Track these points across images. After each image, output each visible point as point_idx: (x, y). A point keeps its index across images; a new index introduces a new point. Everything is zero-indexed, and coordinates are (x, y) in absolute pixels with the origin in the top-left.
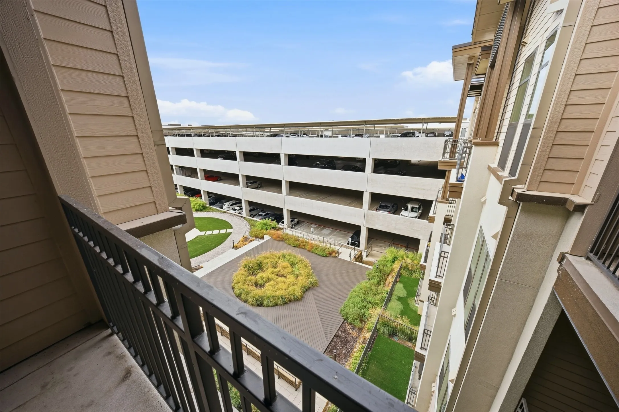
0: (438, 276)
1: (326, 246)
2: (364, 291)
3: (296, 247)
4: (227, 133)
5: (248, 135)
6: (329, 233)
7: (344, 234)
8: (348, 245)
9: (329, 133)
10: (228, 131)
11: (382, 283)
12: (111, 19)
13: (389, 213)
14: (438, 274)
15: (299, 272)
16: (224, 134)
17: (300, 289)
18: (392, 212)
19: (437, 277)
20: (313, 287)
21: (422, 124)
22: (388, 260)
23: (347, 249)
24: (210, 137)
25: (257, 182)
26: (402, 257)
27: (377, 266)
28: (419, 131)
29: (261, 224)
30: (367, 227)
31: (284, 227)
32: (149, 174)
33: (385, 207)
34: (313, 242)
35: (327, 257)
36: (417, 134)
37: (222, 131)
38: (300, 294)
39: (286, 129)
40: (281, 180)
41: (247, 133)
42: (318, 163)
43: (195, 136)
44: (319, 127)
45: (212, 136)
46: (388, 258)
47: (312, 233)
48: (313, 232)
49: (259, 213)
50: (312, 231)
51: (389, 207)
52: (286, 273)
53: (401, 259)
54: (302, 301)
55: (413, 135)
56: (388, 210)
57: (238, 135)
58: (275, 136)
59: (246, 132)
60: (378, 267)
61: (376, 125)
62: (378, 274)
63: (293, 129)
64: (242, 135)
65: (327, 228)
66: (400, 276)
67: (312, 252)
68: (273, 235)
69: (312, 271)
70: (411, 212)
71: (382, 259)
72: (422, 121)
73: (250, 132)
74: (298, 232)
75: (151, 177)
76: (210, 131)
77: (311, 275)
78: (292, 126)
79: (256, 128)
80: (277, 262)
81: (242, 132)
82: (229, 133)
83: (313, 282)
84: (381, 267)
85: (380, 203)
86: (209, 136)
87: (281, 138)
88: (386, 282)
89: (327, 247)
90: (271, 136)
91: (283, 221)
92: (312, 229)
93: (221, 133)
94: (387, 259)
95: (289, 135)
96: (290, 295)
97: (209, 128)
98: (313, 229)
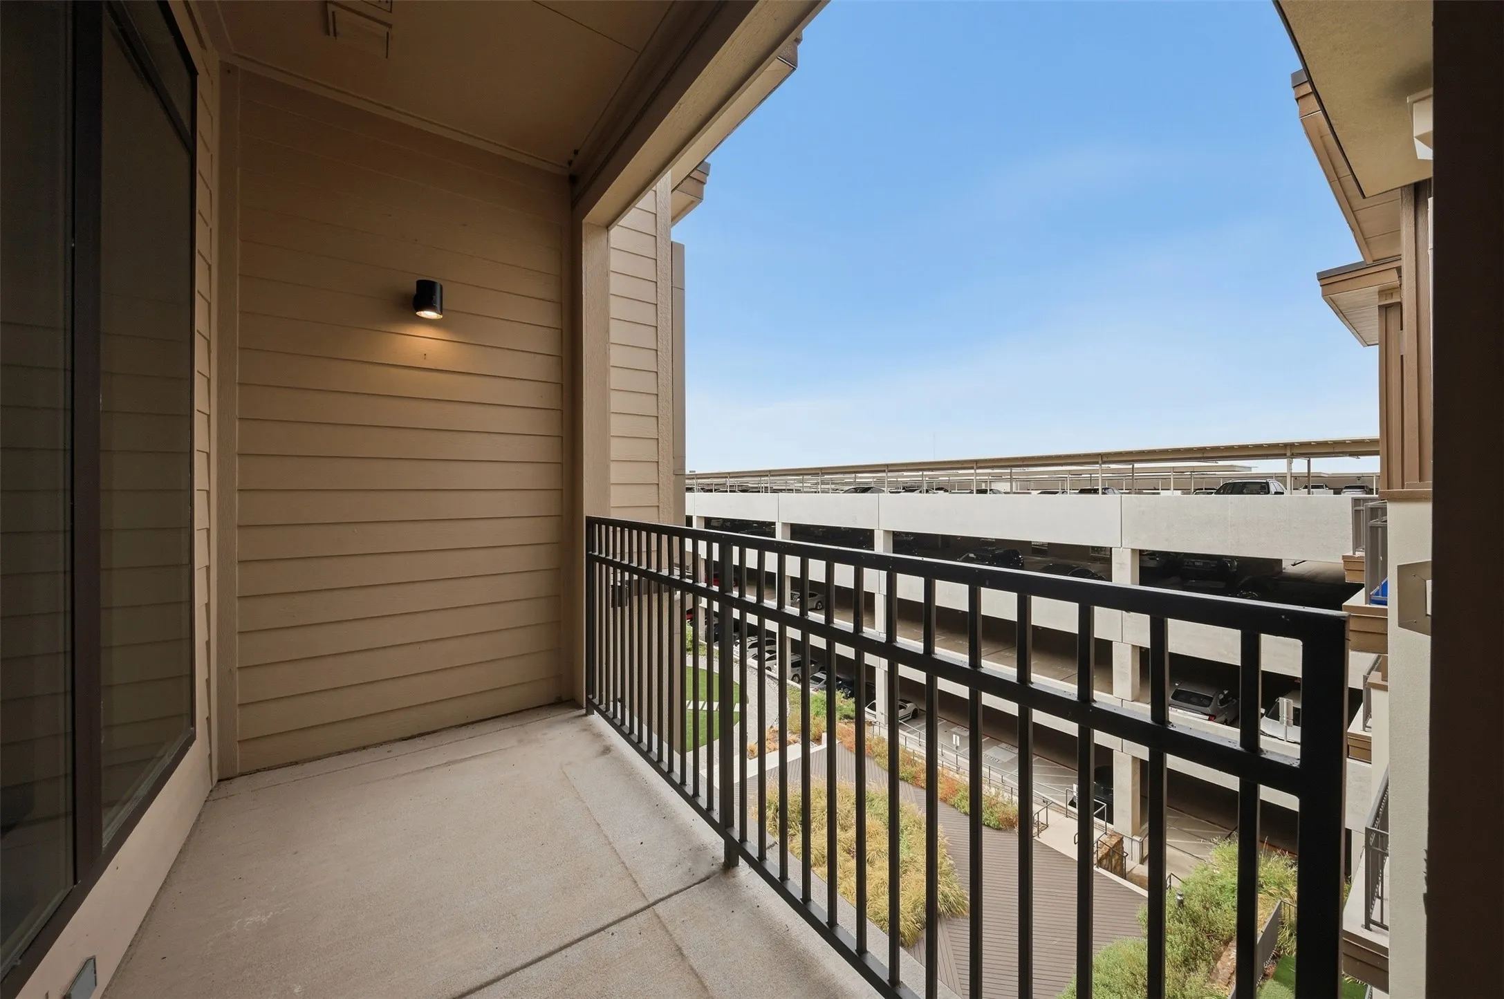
0: (1375, 923)
1: (997, 795)
2: (1128, 975)
3: (907, 781)
4: (762, 485)
5: (805, 490)
6: (1008, 759)
7: (1061, 772)
8: (1070, 808)
9: (1003, 486)
10: (766, 481)
11: (1203, 966)
12: (659, 338)
13: (1209, 720)
14: (1376, 916)
15: (911, 855)
16: (756, 488)
17: (909, 910)
18: (1223, 718)
19: (1372, 926)
20: (953, 915)
21: (1285, 461)
22: (1223, 887)
23: (1069, 819)
24: (729, 493)
25: (815, 595)
26: (1279, 885)
27: (1179, 898)
28: (1281, 478)
29: (816, 701)
30: (1134, 758)
31: (876, 720)
32: (661, 511)
33: (1194, 700)
34: (957, 776)
35: (999, 829)
36: (1274, 486)
37: (751, 482)
38: (912, 926)
39: (892, 477)
40: (874, 594)
41: (803, 487)
42: (972, 555)
43: (698, 491)
44: (972, 471)
45: (731, 491)
46: (1221, 877)
47: (955, 749)
48: (957, 747)
49: (815, 675)
50: (954, 743)
51: (1210, 699)
52: (873, 850)
53: (1273, 889)
54: (916, 948)
55: (1263, 488)
56: (1208, 710)
57: (784, 490)
58: (865, 490)
59: (801, 485)
60: (1181, 902)
61: (1137, 465)
62: (1183, 926)
63: (908, 477)
64: (792, 490)
65: (1004, 745)
66: (1279, 956)
67: (953, 806)
68: (845, 737)
69: (952, 862)
70: (1294, 726)
71: (1199, 878)
72: (1283, 452)
73: (809, 485)
74: (912, 739)
75: (661, 515)
76: (730, 481)
77: (947, 875)
78: (905, 468)
79: (824, 474)
80: (849, 811)
81: (793, 481)
82: (766, 485)
83: (952, 899)
84: (1196, 905)
85: (1177, 684)
86: (726, 491)
87: (877, 494)
88: (1219, 964)
89: (1000, 799)
90: (856, 490)
91: (875, 704)
92: (954, 736)
93: (750, 485)
94: (1220, 882)
95: (901, 490)
96: (881, 920)
97: (728, 476)
98: (958, 737)
